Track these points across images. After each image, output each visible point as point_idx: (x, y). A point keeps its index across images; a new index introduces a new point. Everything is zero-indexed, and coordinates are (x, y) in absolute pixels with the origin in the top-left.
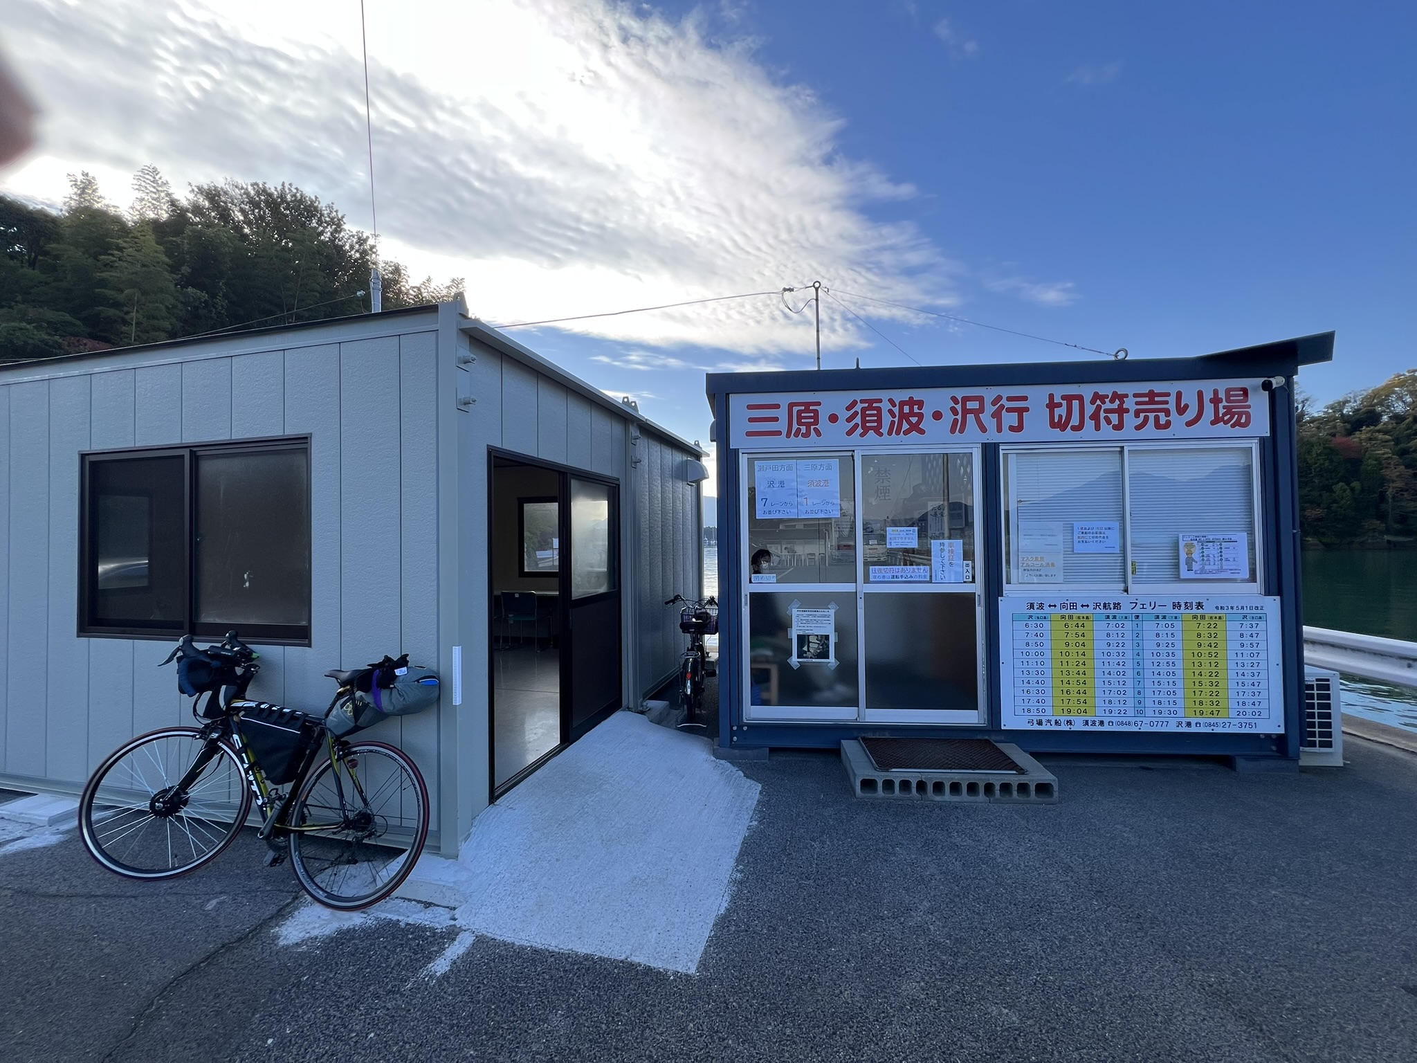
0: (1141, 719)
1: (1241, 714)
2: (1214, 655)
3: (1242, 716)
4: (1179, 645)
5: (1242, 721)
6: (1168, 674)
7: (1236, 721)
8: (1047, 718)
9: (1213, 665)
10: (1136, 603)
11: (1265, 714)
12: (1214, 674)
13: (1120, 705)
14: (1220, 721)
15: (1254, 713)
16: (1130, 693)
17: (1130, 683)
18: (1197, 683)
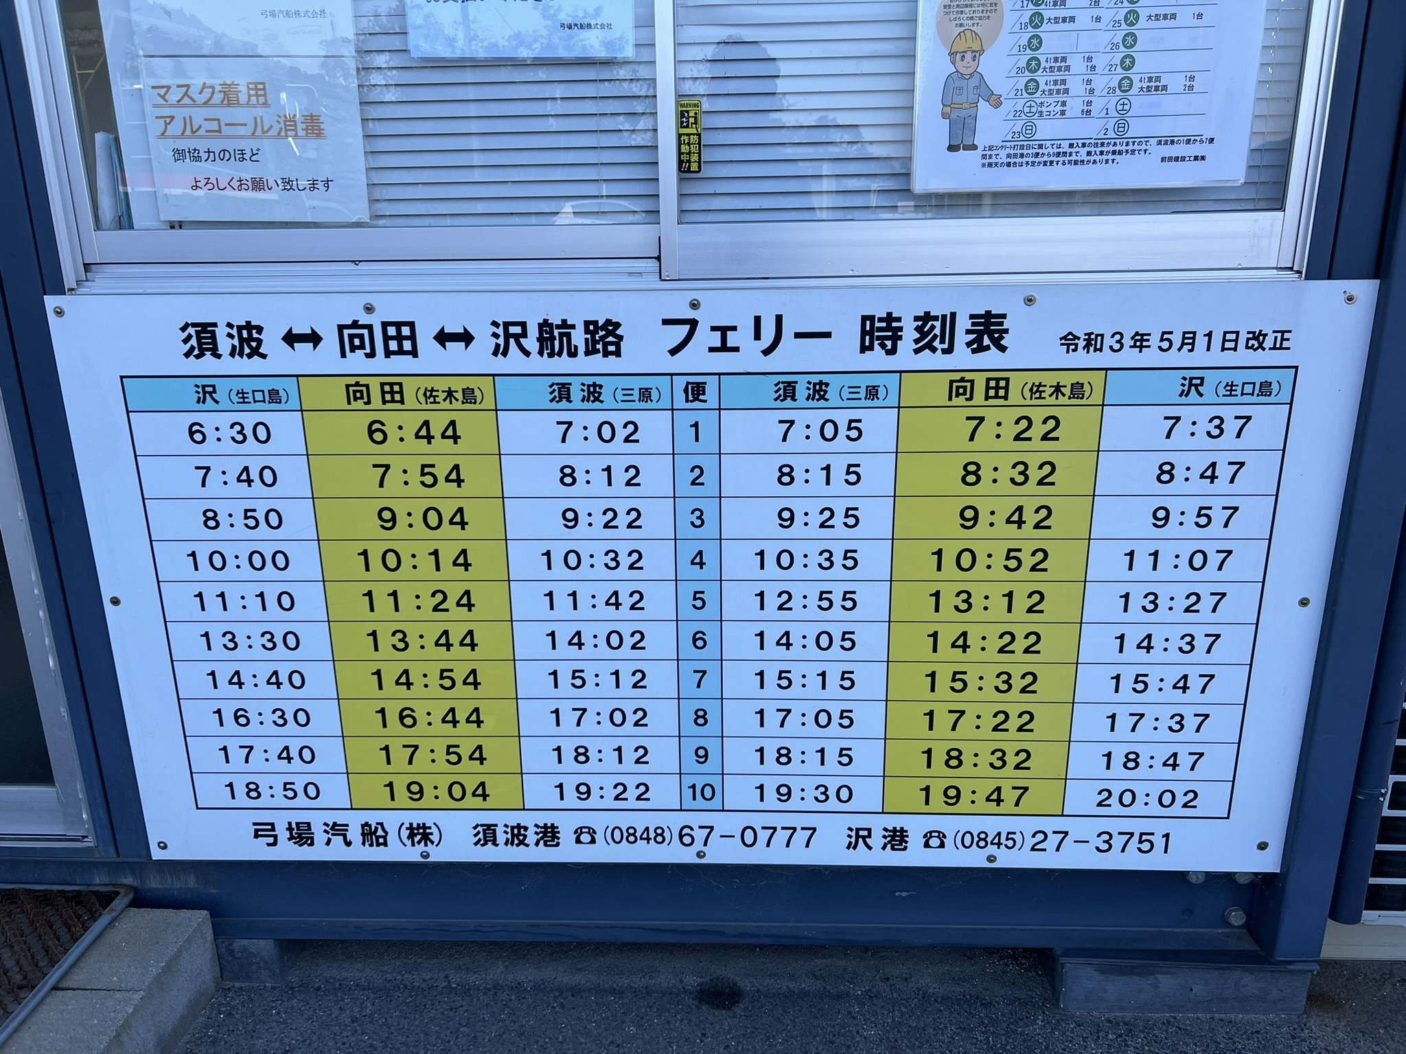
0: (707, 819)
1: (1114, 800)
2: (1028, 561)
3: (1116, 808)
4: (876, 517)
5: (1114, 826)
6: (823, 641)
7: (1088, 829)
8: (331, 818)
9: (1022, 603)
10: (693, 324)
11: (1212, 800)
12: (1020, 644)
13: (621, 768)
14: (1027, 826)
15: (1166, 798)
16: (663, 718)
17: (661, 679)
18: (943, 681)
